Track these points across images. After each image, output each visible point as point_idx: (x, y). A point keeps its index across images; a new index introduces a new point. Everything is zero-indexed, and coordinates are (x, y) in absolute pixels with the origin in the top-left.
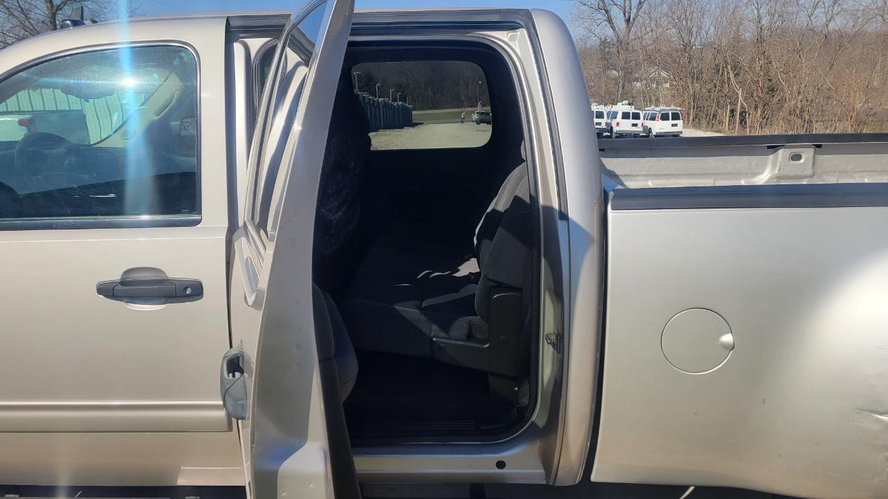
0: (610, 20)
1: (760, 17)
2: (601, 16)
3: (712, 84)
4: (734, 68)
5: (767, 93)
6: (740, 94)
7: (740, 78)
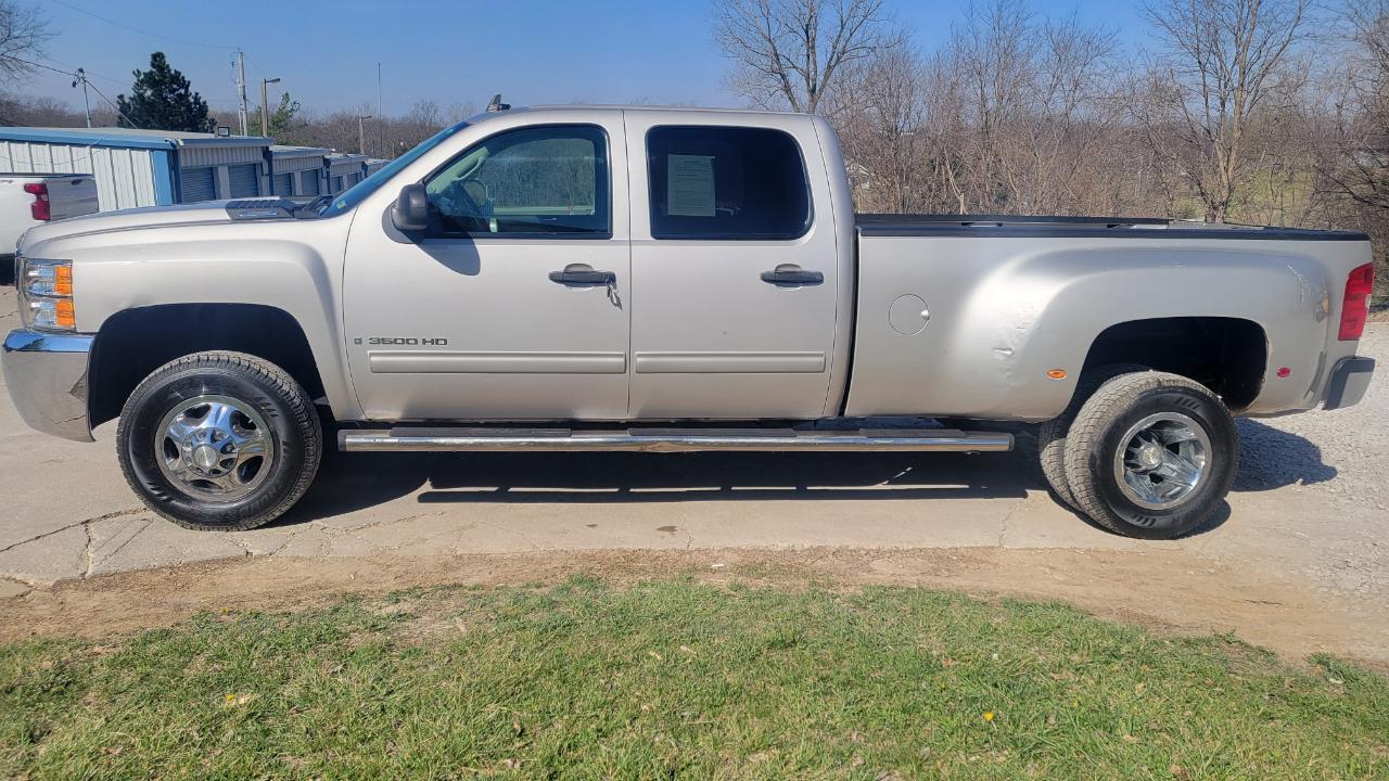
0: (787, 89)
1: (984, 101)
2: (774, 82)
3: (926, 186)
4: (954, 165)
5: (996, 201)
6: (962, 201)
7: (962, 179)
